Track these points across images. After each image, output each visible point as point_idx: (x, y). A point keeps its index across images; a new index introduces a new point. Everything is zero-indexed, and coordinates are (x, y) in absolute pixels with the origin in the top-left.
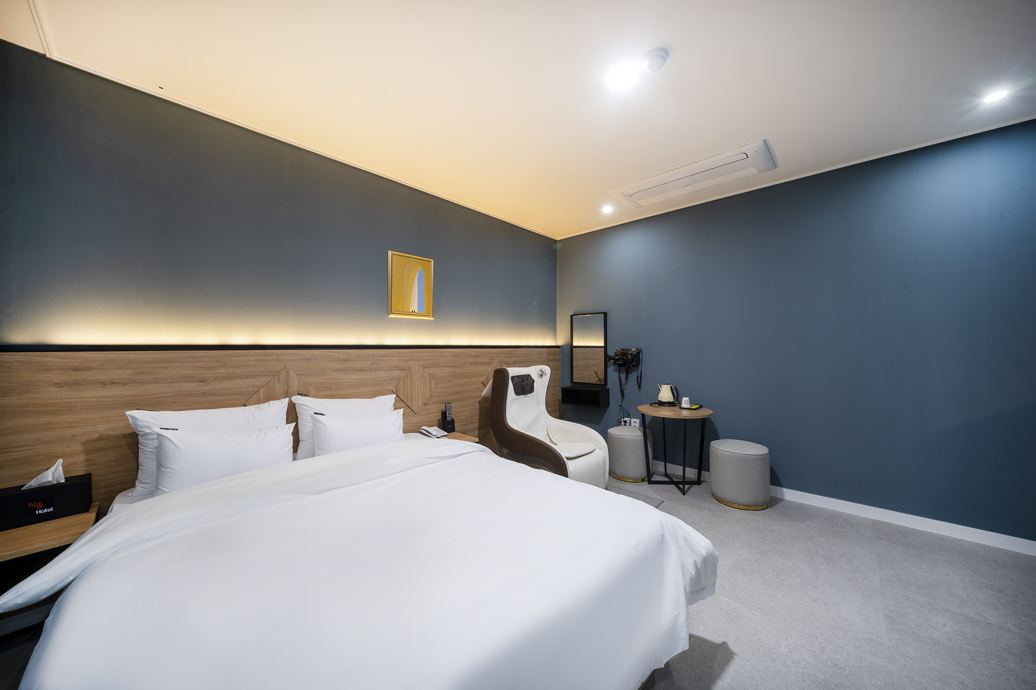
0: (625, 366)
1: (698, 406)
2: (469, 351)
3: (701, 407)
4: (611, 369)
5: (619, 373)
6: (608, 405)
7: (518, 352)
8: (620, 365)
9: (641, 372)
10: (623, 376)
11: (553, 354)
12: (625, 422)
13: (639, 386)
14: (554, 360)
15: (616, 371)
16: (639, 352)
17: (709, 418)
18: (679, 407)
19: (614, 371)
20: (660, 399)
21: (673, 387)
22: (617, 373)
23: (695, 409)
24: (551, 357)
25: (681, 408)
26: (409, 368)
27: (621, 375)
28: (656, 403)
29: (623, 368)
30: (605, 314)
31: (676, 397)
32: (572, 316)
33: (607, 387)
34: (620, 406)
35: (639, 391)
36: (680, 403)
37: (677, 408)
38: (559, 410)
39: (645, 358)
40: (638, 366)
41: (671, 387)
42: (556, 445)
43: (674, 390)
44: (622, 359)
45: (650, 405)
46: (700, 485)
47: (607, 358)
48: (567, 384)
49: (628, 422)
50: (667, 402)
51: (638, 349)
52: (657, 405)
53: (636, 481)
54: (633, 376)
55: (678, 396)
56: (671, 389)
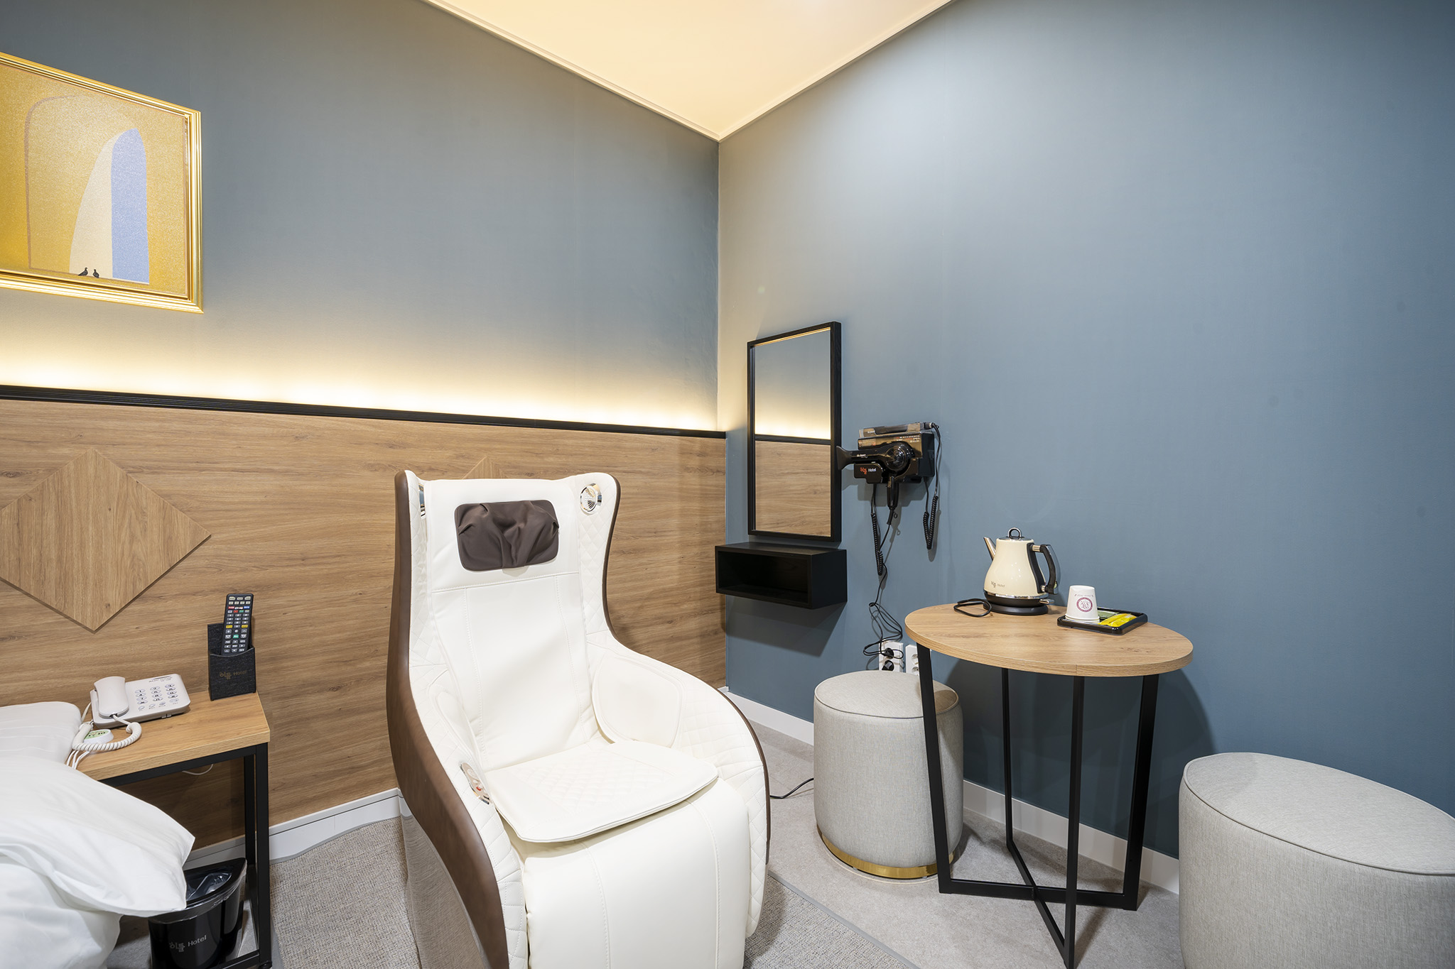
0: (886, 481)
1: (1127, 618)
2: (362, 427)
3: (1140, 619)
4: (853, 492)
5: (874, 503)
6: (844, 599)
7: (570, 442)
8: (870, 479)
9: (936, 498)
10: (884, 512)
11: (702, 454)
12: (889, 653)
13: (931, 544)
14: (703, 470)
15: (865, 499)
16: (932, 436)
17: (1178, 674)
18: (1055, 618)
19: (860, 499)
20: (990, 588)
21: (1036, 548)
22: (868, 503)
23: (1119, 631)
24: (695, 462)
25: (1062, 623)
26: (52, 469)
27: (878, 508)
28: (975, 602)
29: (883, 489)
30: (836, 328)
31: (1046, 580)
32: (751, 345)
33: (841, 547)
34: (872, 605)
35: (932, 558)
36: (1062, 603)
37: (1047, 623)
38: (722, 609)
39: (946, 456)
40: (927, 481)
41: (1029, 546)
42: (611, 742)
43: (1041, 558)
44: (879, 461)
45: (956, 609)
46: (1135, 909)
47: (839, 460)
48: (740, 538)
49: (896, 654)
50: (1016, 599)
51: (926, 427)
52: (979, 609)
53: (899, 874)
54: (913, 512)
55: (1053, 579)
56: (1031, 554)
